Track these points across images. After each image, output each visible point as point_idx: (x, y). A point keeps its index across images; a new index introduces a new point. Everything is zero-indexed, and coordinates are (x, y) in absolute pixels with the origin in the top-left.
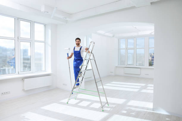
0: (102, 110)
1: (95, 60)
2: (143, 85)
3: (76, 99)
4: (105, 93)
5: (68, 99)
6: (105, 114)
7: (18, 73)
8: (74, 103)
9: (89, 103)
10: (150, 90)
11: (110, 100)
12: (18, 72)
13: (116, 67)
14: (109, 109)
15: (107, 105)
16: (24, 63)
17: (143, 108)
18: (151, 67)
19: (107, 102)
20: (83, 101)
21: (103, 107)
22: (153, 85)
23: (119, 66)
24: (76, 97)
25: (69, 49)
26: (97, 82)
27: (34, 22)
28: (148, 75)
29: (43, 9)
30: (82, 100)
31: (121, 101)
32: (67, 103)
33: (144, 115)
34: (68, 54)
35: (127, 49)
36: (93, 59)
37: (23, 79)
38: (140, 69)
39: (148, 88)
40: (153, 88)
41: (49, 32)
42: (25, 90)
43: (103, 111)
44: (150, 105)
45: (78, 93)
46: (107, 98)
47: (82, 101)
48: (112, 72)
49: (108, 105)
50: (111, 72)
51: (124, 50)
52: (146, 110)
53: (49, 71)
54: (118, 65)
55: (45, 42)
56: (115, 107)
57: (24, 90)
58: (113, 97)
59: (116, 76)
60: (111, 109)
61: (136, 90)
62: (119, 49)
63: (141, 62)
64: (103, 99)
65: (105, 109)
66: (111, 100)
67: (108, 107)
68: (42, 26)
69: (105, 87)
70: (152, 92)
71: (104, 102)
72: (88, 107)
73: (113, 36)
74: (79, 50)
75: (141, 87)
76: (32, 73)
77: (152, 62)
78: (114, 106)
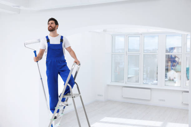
25: (39, 41)
34: (35, 52)
74: (59, 43)
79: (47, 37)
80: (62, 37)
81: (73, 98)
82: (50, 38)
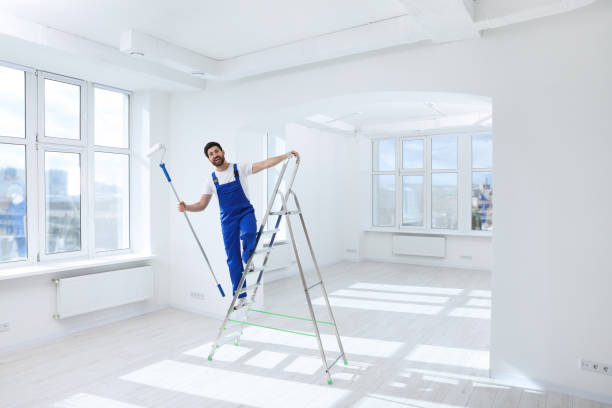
0: (326, 381)
1: (301, 215)
2: (456, 291)
3: (237, 345)
4: (335, 322)
5: (212, 344)
6: (336, 394)
7: (38, 260)
8: (234, 359)
9: (281, 356)
10: (479, 307)
11: (352, 345)
12: (38, 256)
13: (367, 232)
14: (348, 377)
15: (340, 363)
16: (52, 219)
17: (459, 370)
18: (477, 233)
19: (343, 354)
20: (263, 352)
21: (330, 371)
22: (488, 294)
23: (375, 229)
24: (238, 338)
26: (308, 286)
27: (93, 83)
28: (470, 258)
29: (126, 45)
30: (257, 348)
31: (386, 349)
32: (210, 359)
33: (463, 392)
35: (400, 172)
36: (294, 212)
37: (55, 279)
38: (443, 239)
39: (472, 302)
40: (488, 303)
41: (145, 117)
42: (63, 316)
43: (330, 383)
44: (481, 360)
45: (244, 324)
46: (342, 339)
47: (259, 351)
48: (353, 251)
49: (346, 363)
50: (348, 251)
51: (393, 178)
52: (467, 377)
53: (144, 252)
54: (373, 225)
55: (128, 152)
56: (369, 368)
57: (56, 317)
58: (361, 334)
59: (365, 261)
60: (354, 377)
61: (434, 311)
62: (375, 174)
63: (444, 215)
64: (330, 343)
65: (335, 376)
66: (354, 345)
67: (345, 370)
68: (120, 99)
69: (333, 302)
70: (487, 315)
71: (332, 354)
72: (277, 372)
73: (356, 132)
74: (233, 179)
75: (447, 298)
76: (88, 257)
77: (481, 212)
78: (365, 366)
79: (214, 175)
80: (235, 166)
81: (287, 214)
82: (218, 174)
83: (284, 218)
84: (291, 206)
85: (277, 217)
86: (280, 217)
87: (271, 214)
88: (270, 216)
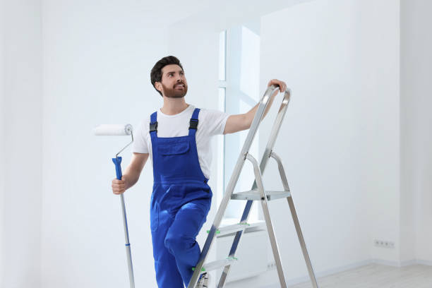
1: (290, 200)
25: (128, 131)
34: (118, 161)
36: (278, 195)
74: (184, 132)
79: (154, 116)
80: (197, 111)
81: (263, 199)
83: (256, 205)
84: (271, 181)
85: (244, 203)
86: (249, 204)
87: (234, 197)
88: (232, 202)
